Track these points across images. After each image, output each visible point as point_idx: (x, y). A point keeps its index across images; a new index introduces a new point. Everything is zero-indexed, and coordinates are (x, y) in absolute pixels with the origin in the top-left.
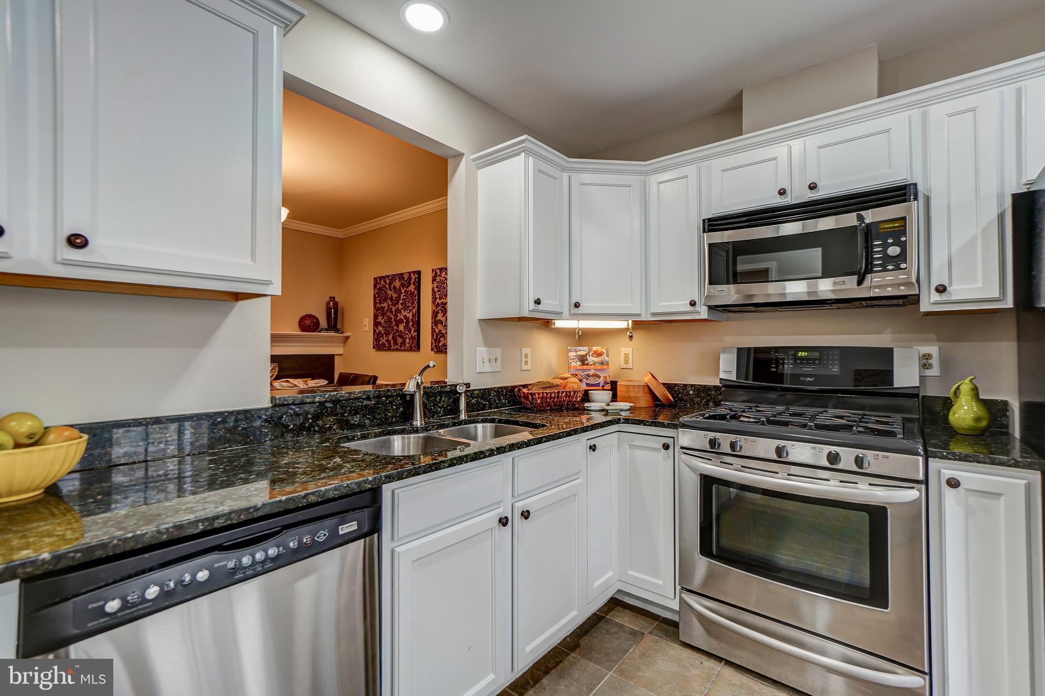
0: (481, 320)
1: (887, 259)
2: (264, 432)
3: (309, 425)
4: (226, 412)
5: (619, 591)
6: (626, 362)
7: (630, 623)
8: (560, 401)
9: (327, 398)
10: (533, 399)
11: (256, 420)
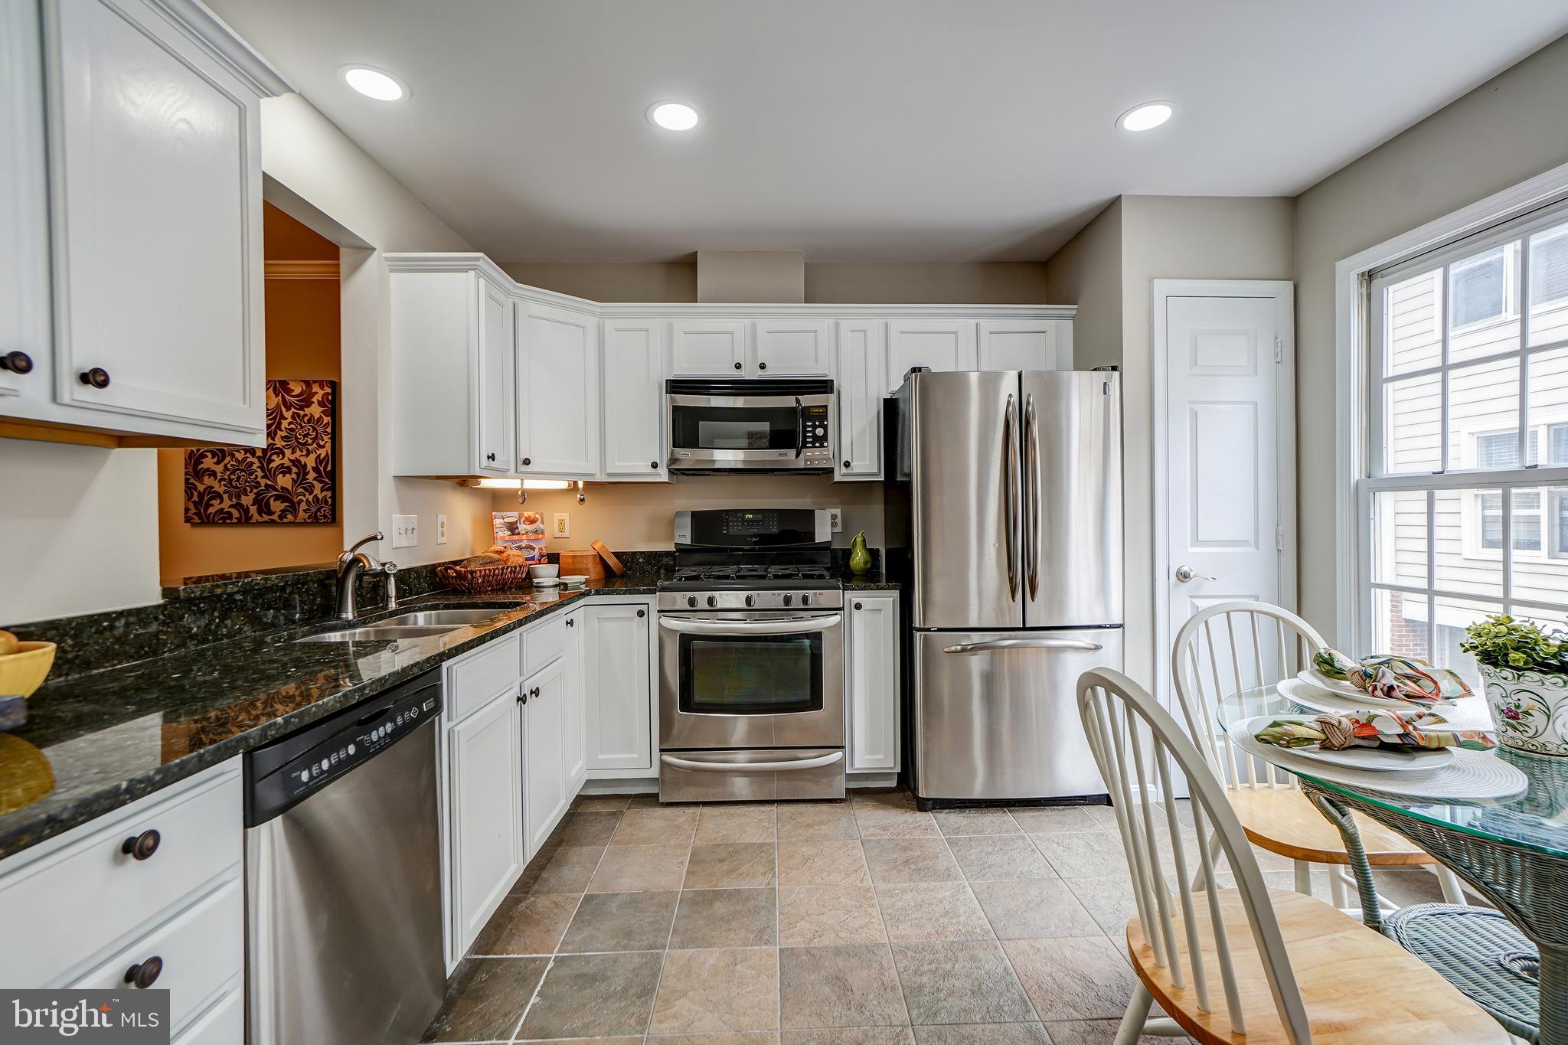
0: (395, 477)
1: (816, 438)
2: (162, 639)
3: (216, 627)
4: (114, 612)
5: (589, 783)
6: (562, 530)
7: (605, 808)
8: (504, 579)
9: (241, 587)
10: (473, 578)
11: (151, 622)
